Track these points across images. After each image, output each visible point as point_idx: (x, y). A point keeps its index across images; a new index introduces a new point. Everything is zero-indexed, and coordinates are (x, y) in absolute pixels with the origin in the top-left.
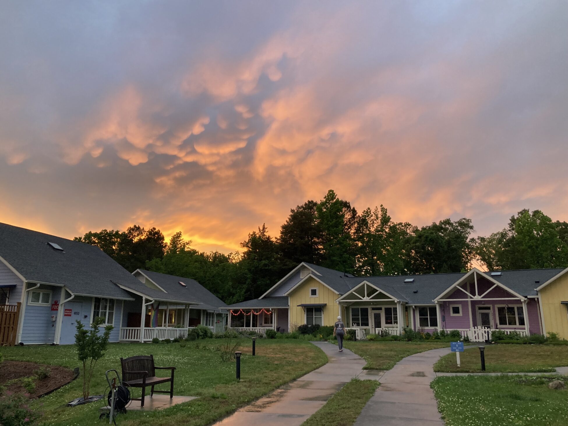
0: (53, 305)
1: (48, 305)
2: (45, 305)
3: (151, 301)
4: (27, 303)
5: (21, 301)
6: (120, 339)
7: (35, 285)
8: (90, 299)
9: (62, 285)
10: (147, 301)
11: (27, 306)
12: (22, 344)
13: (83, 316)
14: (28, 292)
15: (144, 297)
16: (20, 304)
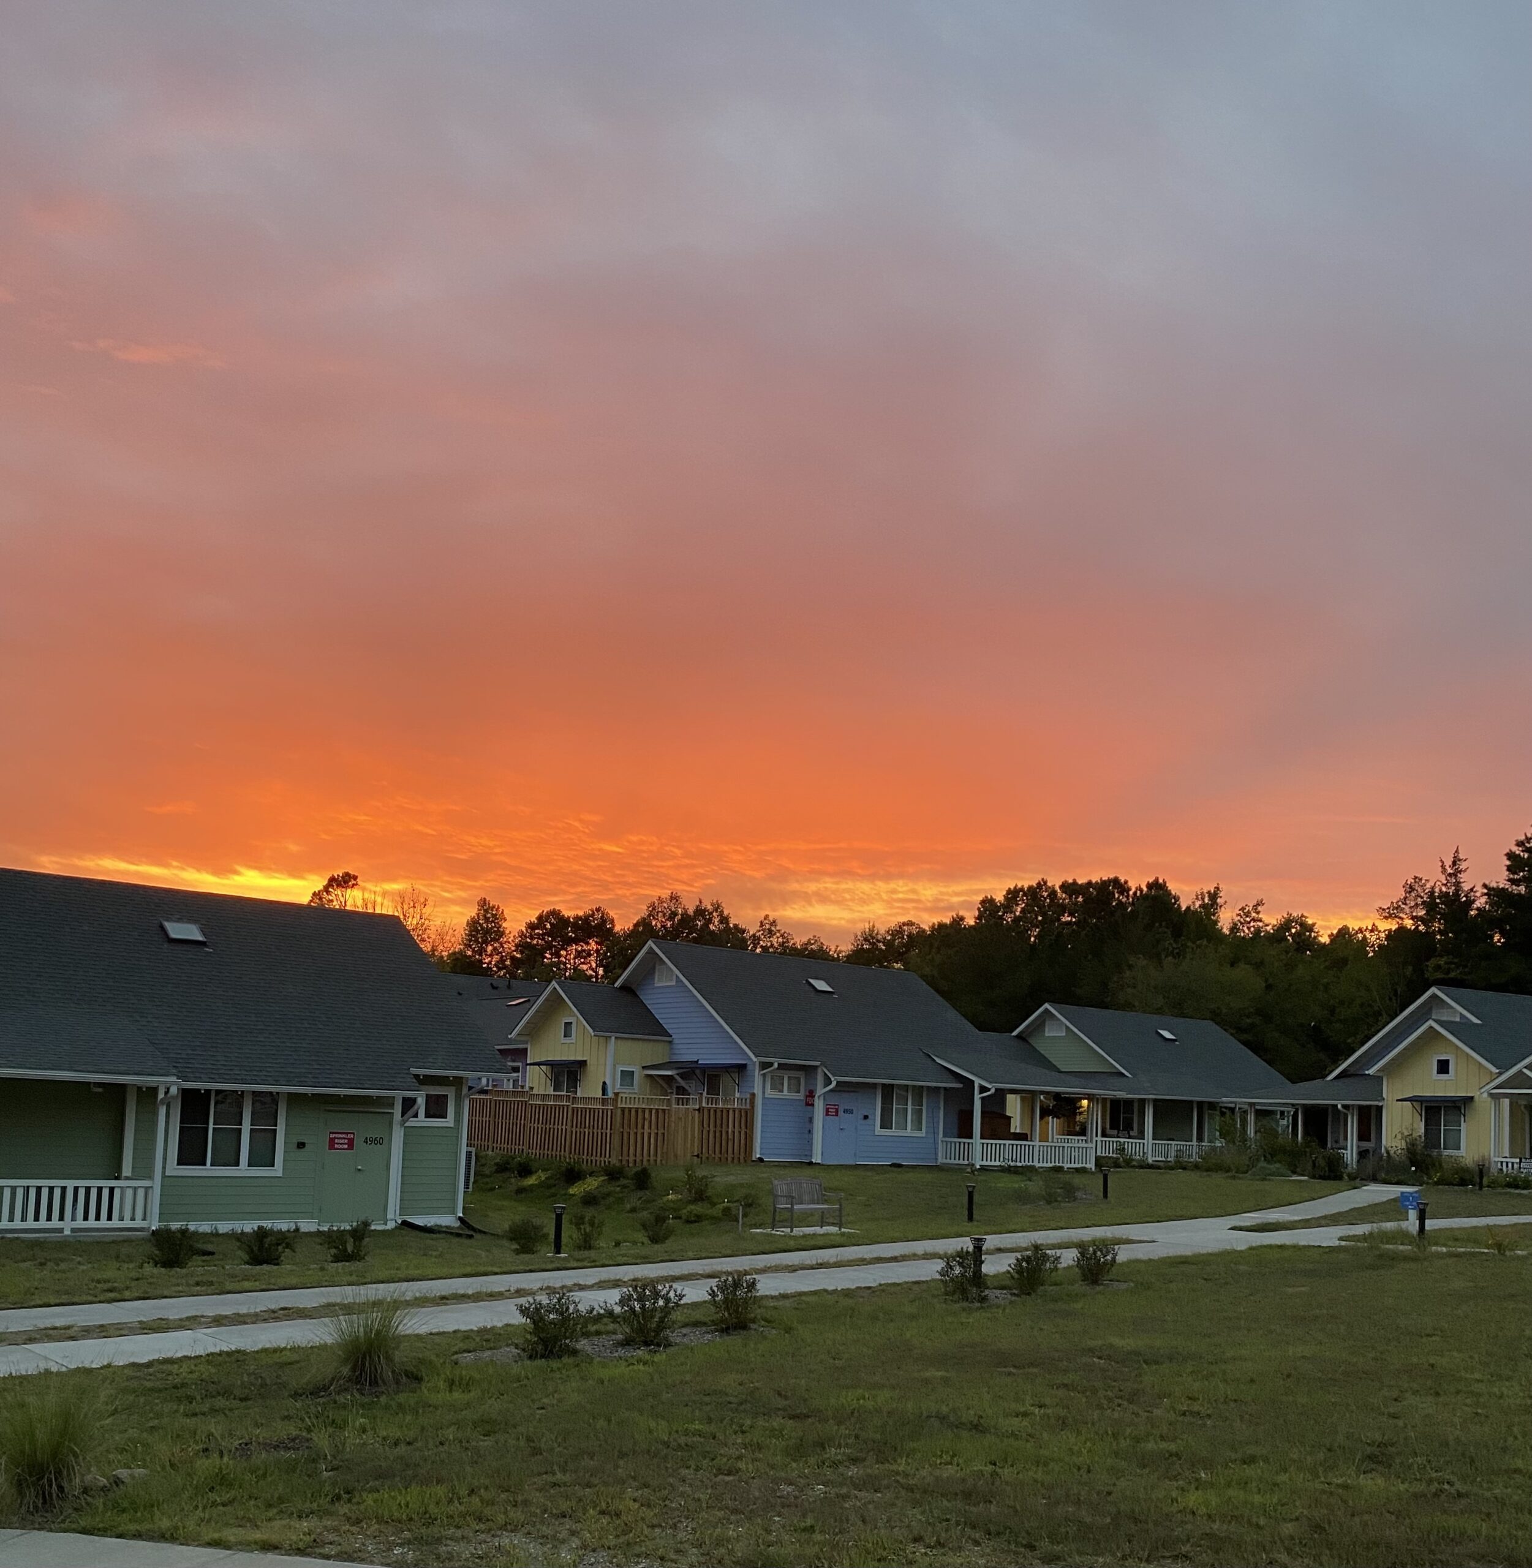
0: (807, 1096)
1: (801, 1096)
2: (794, 1096)
3: (989, 1090)
4: (764, 1093)
5: (756, 1092)
6: (941, 1160)
7: (771, 1064)
8: (874, 1086)
9: (818, 1063)
10: (983, 1089)
11: (764, 1098)
12: (761, 1160)
13: (862, 1117)
14: (764, 1075)
15: (978, 1082)
16: (753, 1095)
